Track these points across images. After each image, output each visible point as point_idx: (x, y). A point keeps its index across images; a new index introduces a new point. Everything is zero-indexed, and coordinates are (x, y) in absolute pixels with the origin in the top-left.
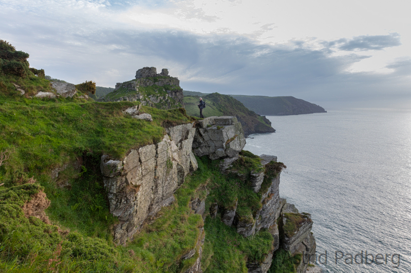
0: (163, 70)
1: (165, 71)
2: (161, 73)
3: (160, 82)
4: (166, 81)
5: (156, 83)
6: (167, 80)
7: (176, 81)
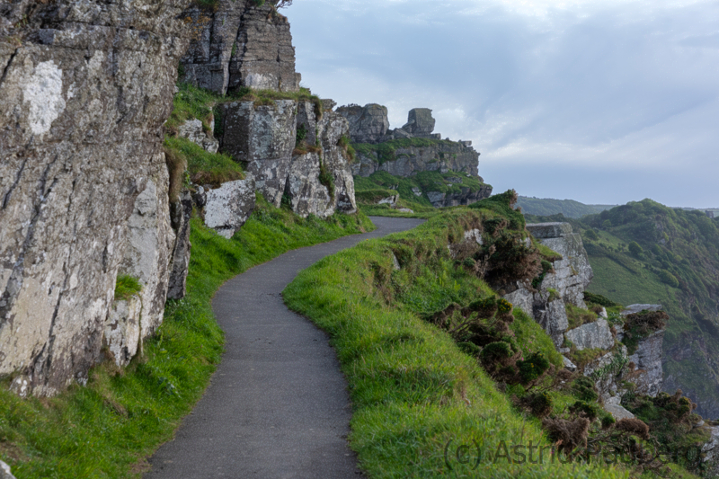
0: (412, 114)
1: (420, 120)
2: (405, 128)
3: (401, 162)
4: (426, 157)
5: (388, 166)
6: (429, 154)
7: (466, 154)
